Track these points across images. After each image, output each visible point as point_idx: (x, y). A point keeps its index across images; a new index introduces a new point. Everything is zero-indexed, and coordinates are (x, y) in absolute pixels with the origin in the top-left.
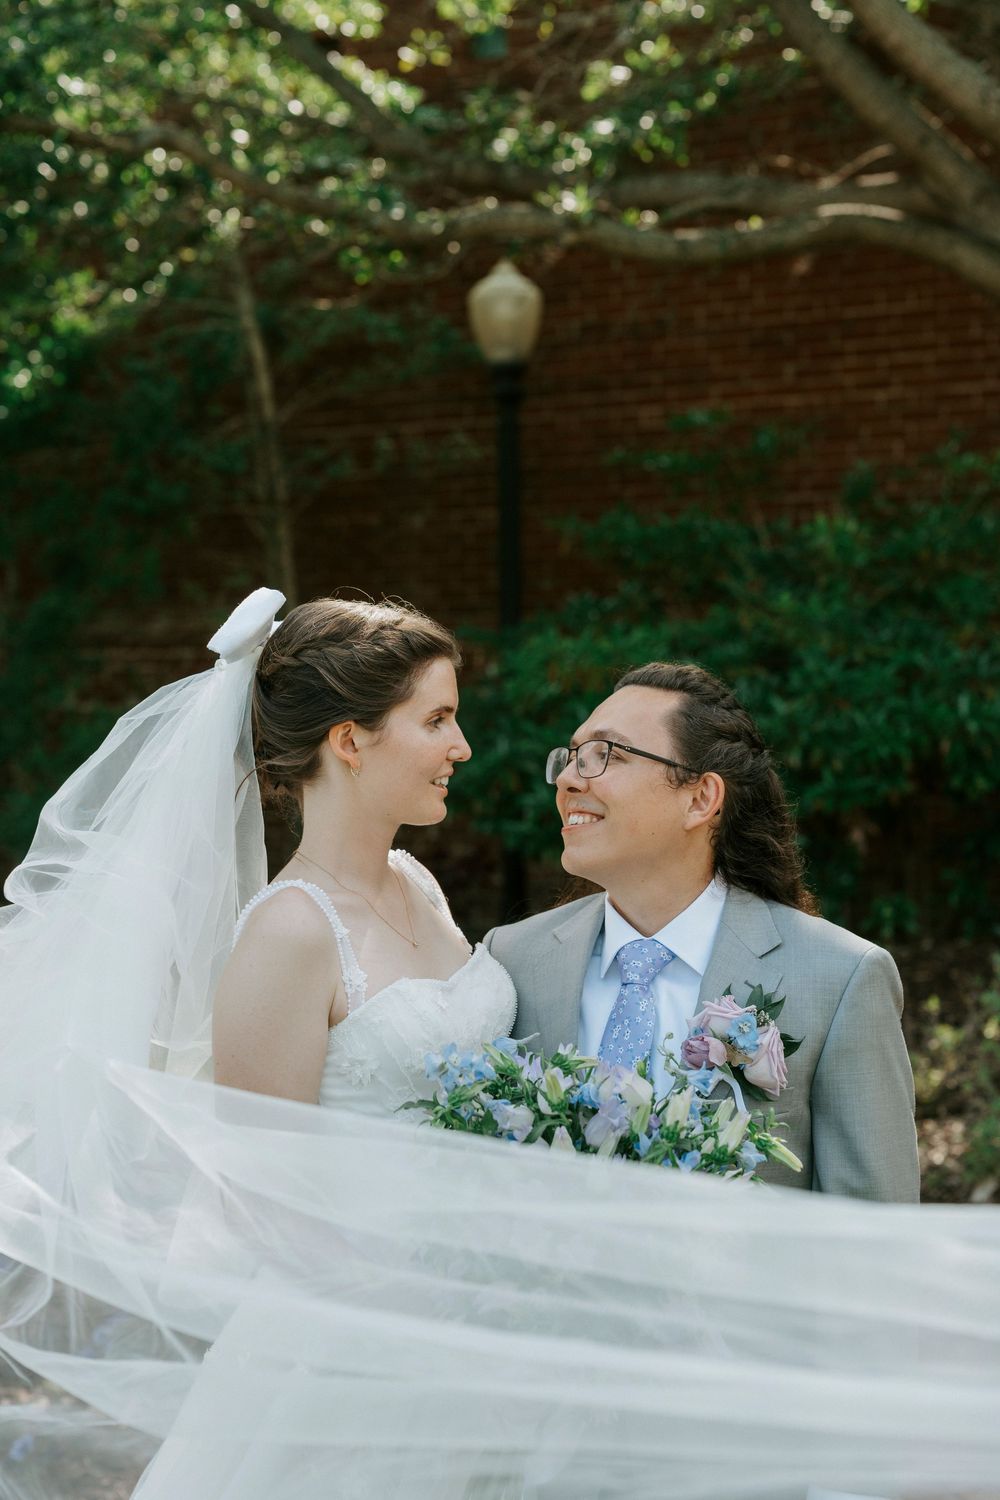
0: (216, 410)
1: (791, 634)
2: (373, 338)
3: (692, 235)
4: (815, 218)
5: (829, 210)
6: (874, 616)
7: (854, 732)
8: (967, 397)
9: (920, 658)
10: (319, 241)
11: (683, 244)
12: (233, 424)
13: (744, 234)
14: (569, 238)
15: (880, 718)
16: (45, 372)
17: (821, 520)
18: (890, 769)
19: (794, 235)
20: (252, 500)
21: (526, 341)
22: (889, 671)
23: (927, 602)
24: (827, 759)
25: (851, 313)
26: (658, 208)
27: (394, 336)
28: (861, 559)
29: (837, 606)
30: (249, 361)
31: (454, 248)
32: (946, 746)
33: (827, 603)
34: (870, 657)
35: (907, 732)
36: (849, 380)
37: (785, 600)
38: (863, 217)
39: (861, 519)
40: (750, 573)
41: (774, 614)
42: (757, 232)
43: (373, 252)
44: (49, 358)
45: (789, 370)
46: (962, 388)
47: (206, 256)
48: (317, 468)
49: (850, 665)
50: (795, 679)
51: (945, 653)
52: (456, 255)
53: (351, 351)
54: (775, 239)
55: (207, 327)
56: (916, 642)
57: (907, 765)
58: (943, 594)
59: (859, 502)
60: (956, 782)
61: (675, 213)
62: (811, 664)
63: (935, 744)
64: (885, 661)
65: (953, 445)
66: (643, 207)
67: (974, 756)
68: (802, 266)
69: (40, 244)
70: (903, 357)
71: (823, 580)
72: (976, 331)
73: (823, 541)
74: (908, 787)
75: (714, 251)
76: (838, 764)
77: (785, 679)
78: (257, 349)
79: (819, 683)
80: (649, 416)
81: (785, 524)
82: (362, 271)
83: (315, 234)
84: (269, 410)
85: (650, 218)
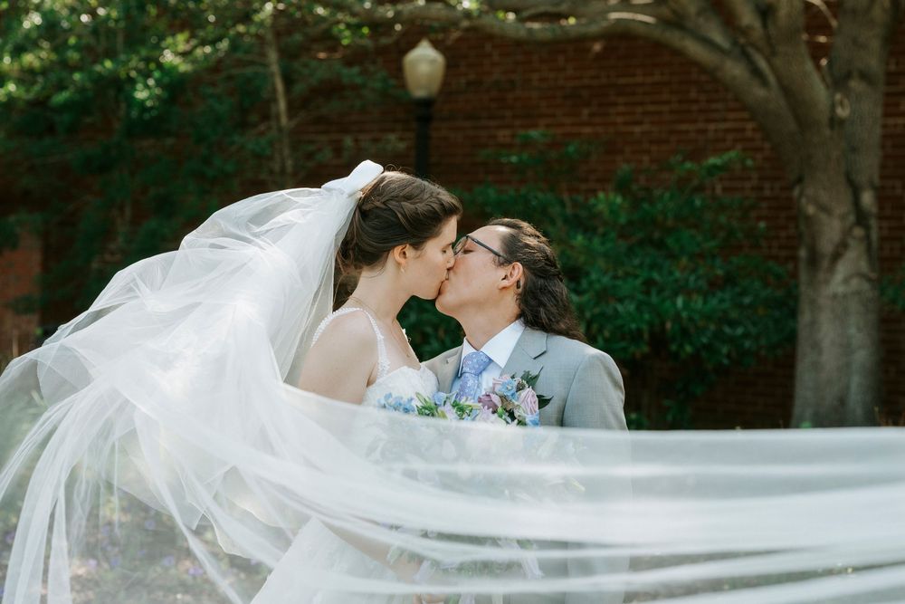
0: (253, 118)
1: (582, 259)
2: (345, 80)
3: (536, 26)
4: (607, 19)
5: (614, 16)
6: (630, 251)
7: (616, 314)
8: (687, 132)
9: (656, 276)
10: (322, 19)
11: (530, 30)
12: (262, 127)
13: (565, 26)
14: (465, 23)
15: (632, 307)
16: (158, 91)
17: (601, 195)
18: (636, 337)
19: (594, 29)
20: (271, 172)
21: (435, 86)
22: (638, 282)
23: (660, 245)
24: (600, 331)
25: (623, 81)
26: (516, 11)
27: (359, 80)
28: (623, 220)
29: (609, 245)
30: (274, 90)
31: (398, 27)
32: (669, 325)
33: (603, 243)
34: (627, 274)
35: (647, 316)
36: (620, 119)
37: (579, 239)
38: (633, 20)
39: (624, 196)
40: (560, 223)
41: (572, 247)
42: (572, 26)
43: (352, 27)
44: (158, 83)
45: (586, 112)
46: (684, 127)
47: (253, 30)
48: (310, 156)
49: (615, 277)
50: (584, 284)
51: (671, 273)
52: (399, 32)
53: (332, 89)
54: (583, 30)
55: (249, 71)
56: (653, 266)
57: (646, 336)
58: (670, 241)
59: (623, 187)
60: (674, 347)
61: (525, 14)
62: (594, 276)
63: (663, 324)
64: (636, 277)
65: (679, 158)
66: (507, 10)
67: (685, 332)
68: (597, 47)
69: (158, 16)
70: (651, 108)
71: (601, 230)
72: (693, 95)
73: (601, 207)
74: (646, 349)
75: (549, 35)
76: (607, 334)
77: (578, 283)
78: (280, 86)
79: (597, 286)
80: (503, 135)
81: (580, 198)
82: (346, 37)
83: (319, 15)
84: (284, 120)
85: (511, 16)
